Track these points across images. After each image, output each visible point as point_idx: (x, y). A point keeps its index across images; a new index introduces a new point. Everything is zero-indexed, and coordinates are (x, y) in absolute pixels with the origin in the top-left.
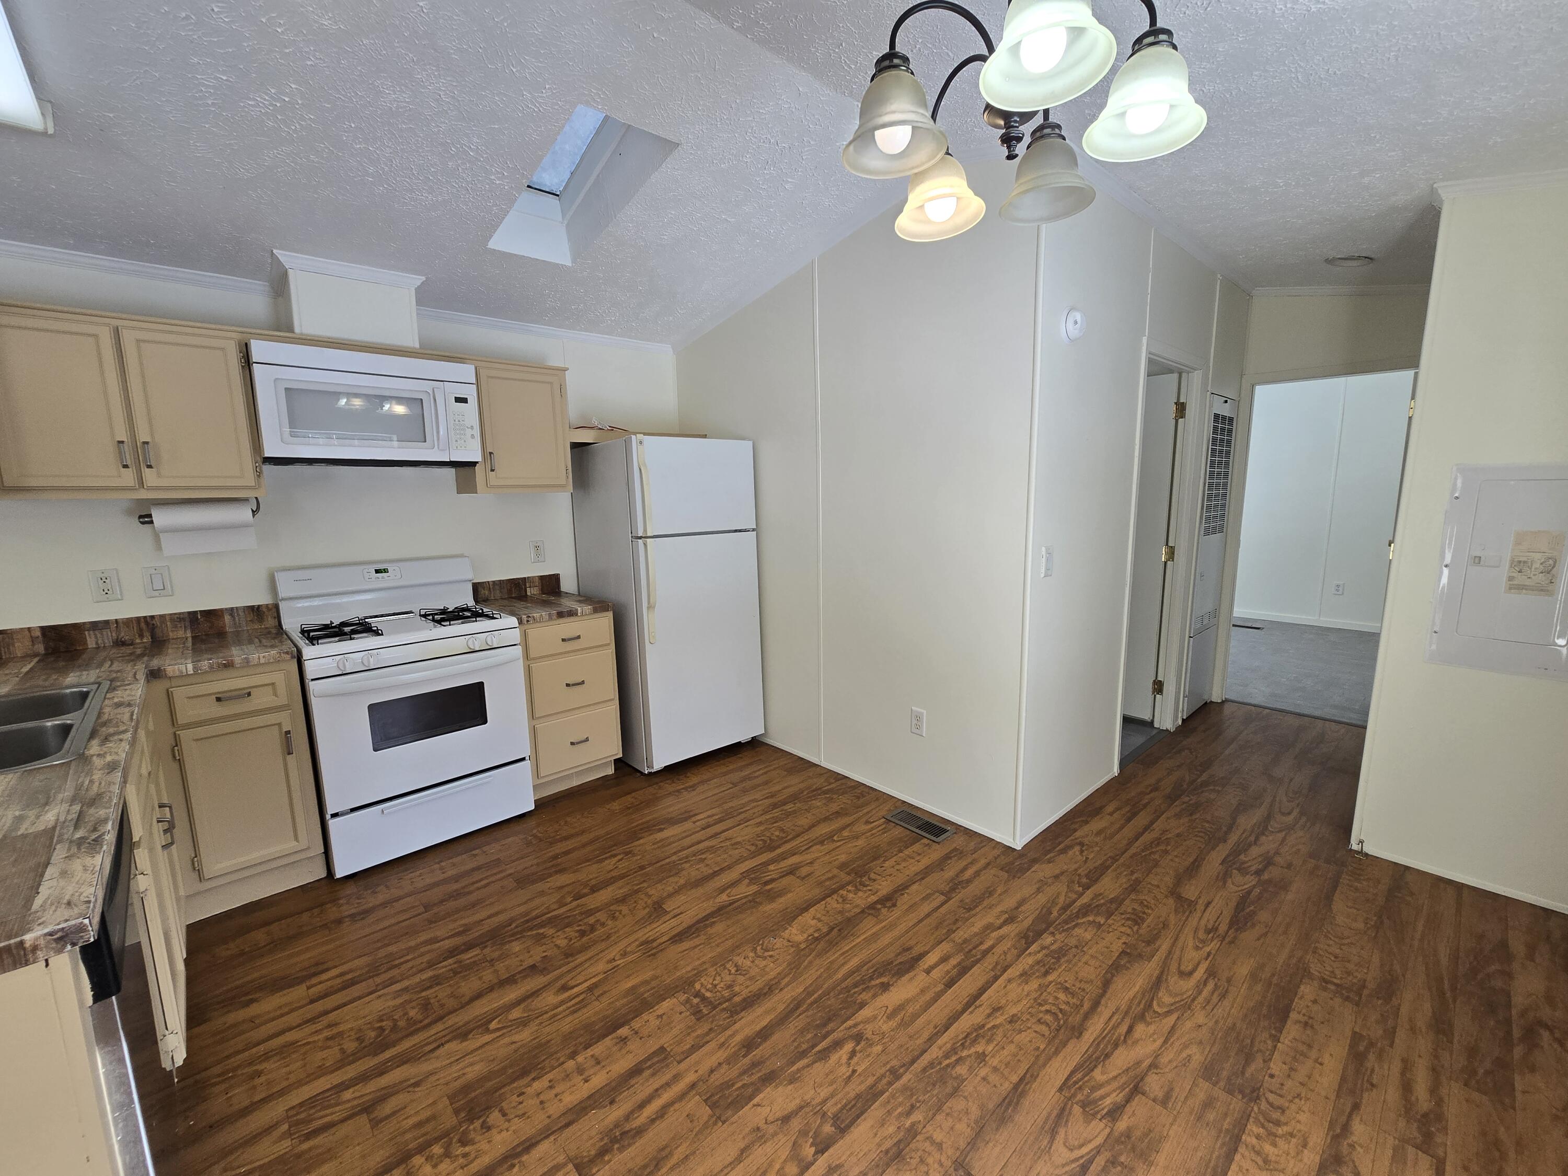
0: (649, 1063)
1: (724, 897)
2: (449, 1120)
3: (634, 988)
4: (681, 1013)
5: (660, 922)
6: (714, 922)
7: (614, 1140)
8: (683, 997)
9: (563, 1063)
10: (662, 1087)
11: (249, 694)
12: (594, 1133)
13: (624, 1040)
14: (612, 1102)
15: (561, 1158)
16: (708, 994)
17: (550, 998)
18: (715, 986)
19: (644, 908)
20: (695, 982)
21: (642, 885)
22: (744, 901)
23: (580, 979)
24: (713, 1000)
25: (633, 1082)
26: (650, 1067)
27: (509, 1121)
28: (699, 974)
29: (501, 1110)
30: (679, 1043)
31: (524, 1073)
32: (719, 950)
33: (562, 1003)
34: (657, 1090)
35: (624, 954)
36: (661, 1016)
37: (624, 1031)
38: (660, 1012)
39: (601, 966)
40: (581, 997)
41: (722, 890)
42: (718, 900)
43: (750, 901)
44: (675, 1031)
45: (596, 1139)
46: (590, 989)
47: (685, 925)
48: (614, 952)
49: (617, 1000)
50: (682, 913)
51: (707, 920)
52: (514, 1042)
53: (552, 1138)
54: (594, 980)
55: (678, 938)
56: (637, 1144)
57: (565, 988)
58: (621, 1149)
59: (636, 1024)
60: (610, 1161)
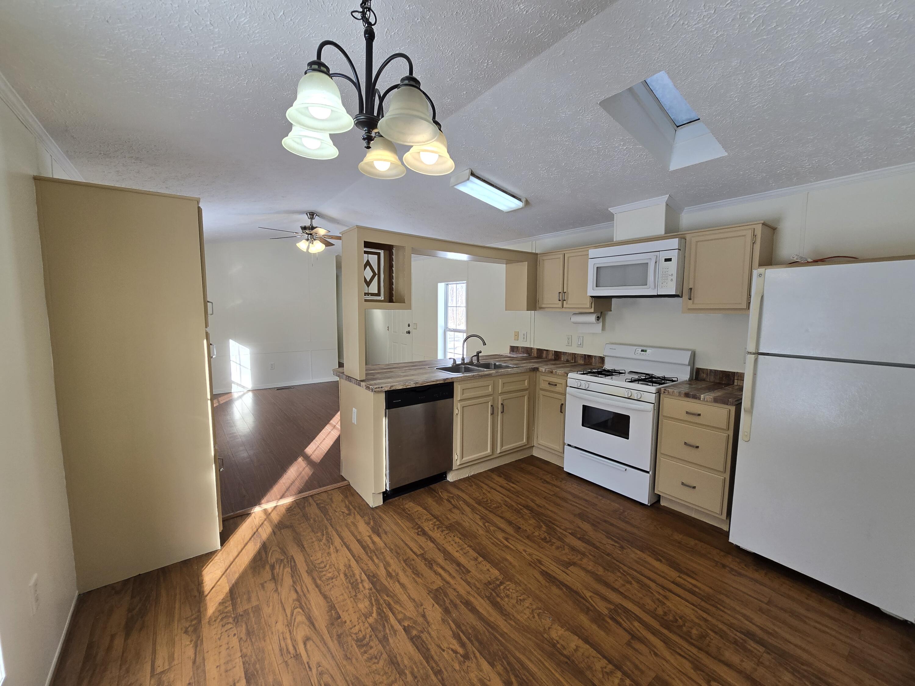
0: (462, 568)
1: (588, 594)
2: (447, 523)
3: (506, 560)
4: (490, 577)
5: (558, 566)
6: (561, 589)
7: (429, 562)
8: (501, 578)
9: (466, 544)
10: (450, 573)
11: (556, 385)
12: (434, 556)
13: (476, 559)
14: (446, 559)
15: (426, 549)
16: (502, 587)
17: (500, 536)
18: (508, 590)
19: (568, 559)
20: (511, 581)
21: (590, 556)
22: (587, 604)
23: (513, 543)
24: (499, 589)
25: (454, 565)
26: (460, 568)
27: (444, 535)
28: (517, 584)
29: (449, 533)
30: (472, 577)
31: (463, 535)
32: (537, 592)
33: (498, 539)
34: (448, 572)
35: (530, 555)
36: (488, 570)
37: (480, 559)
38: (491, 570)
39: (521, 548)
40: (502, 545)
41: (597, 593)
42: (585, 592)
43: (588, 608)
44: (478, 576)
45: (431, 557)
46: (507, 547)
47: (557, 576)
48: (529, 550)
49: (499, 555)
50: (567, 574)
51: (563, 586)
52: (478, 530)
53: (435, 546)
54: (512, 547)
55: (546, 575)
56: (426, 568)
57: (507, 539)
58: (425, 564)
59: (484, 563)
60: (422, 561)
